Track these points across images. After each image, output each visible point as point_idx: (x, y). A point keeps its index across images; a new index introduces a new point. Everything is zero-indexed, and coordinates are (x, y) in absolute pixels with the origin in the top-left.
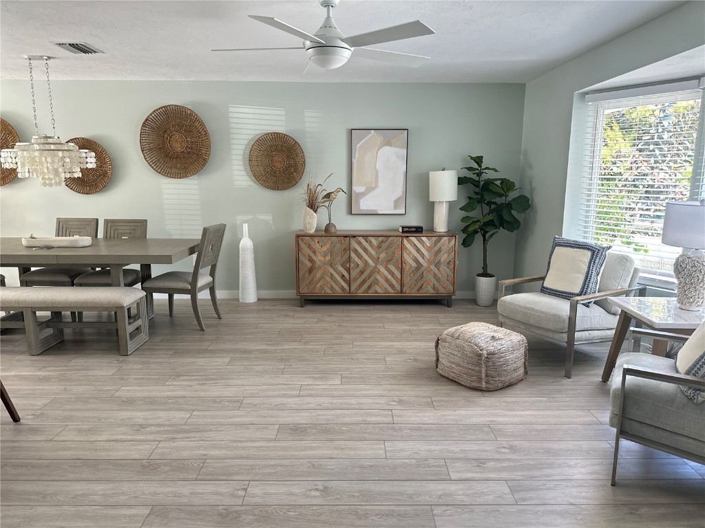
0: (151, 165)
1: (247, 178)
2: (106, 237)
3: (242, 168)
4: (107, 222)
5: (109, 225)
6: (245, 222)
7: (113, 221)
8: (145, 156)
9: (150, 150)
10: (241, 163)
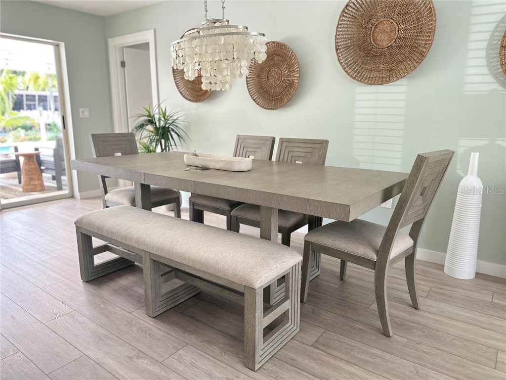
0: (344, 69)
1: (490, 79)
2: (278, 160)
3: (484, 62)
4: (282, 141)
5: (284, 144)
6: (475, 149)
7: (289, 141)
8: (339, 57)
9: (347, 48)
10: (483, 53)
